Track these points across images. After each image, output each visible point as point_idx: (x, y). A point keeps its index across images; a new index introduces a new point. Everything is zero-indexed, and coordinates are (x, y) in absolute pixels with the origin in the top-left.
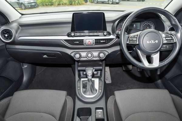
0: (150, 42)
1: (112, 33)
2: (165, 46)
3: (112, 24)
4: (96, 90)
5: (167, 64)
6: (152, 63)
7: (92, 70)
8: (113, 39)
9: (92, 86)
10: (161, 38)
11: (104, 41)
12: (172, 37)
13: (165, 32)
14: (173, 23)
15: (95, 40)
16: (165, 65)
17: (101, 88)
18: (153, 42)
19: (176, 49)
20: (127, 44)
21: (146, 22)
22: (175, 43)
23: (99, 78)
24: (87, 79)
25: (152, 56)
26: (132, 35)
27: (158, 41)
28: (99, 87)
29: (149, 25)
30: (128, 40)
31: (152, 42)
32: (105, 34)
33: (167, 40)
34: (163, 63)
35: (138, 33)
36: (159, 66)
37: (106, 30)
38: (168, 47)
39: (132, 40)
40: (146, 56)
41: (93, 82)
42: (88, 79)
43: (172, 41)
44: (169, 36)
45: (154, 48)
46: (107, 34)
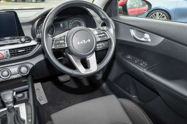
0: (82, 42)
1: (32, 38)
2: (100, 44)
3: (31, 26)
4: (24, 121)
5: (106, 65)
6: (90, 68)
7: (12, 94)
8: (35, 45)
9: (15, 117)
10: (93, 36)
11: (24, 50)
12: (105, 33)
13: (97, 28)
14: (103, 17)
15: (9, 50)
16: (104, 67)
17: (30, 116)
18: (85, 42)
19: (112, 47)
20: (53, 49)
21: (75, 20)
22: (109, 39)
23: (26, 102)
24: (6, 109)
25: (87, 59)
26: (57, 37)
27: (90, 40)
28: (27, 114)
29: (78, 22)
30: (52, 44)
31: (83, 42)
32: (23, 40)
33: (100, 37)
34: (101, 65)
35: (65, 33)
36: (97, 69)
37: (23, 35)
38: (104, 45)
39: (59, 44)
40: (80, 60)
41: (17, 111)
42: (8, 109)
43: (106, 38)
44: (102, 32)
45: (87, 49)
46: (26, 40)
